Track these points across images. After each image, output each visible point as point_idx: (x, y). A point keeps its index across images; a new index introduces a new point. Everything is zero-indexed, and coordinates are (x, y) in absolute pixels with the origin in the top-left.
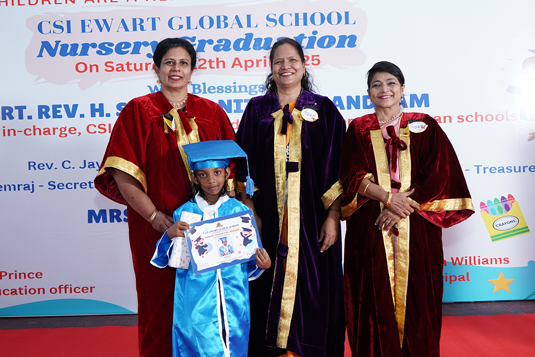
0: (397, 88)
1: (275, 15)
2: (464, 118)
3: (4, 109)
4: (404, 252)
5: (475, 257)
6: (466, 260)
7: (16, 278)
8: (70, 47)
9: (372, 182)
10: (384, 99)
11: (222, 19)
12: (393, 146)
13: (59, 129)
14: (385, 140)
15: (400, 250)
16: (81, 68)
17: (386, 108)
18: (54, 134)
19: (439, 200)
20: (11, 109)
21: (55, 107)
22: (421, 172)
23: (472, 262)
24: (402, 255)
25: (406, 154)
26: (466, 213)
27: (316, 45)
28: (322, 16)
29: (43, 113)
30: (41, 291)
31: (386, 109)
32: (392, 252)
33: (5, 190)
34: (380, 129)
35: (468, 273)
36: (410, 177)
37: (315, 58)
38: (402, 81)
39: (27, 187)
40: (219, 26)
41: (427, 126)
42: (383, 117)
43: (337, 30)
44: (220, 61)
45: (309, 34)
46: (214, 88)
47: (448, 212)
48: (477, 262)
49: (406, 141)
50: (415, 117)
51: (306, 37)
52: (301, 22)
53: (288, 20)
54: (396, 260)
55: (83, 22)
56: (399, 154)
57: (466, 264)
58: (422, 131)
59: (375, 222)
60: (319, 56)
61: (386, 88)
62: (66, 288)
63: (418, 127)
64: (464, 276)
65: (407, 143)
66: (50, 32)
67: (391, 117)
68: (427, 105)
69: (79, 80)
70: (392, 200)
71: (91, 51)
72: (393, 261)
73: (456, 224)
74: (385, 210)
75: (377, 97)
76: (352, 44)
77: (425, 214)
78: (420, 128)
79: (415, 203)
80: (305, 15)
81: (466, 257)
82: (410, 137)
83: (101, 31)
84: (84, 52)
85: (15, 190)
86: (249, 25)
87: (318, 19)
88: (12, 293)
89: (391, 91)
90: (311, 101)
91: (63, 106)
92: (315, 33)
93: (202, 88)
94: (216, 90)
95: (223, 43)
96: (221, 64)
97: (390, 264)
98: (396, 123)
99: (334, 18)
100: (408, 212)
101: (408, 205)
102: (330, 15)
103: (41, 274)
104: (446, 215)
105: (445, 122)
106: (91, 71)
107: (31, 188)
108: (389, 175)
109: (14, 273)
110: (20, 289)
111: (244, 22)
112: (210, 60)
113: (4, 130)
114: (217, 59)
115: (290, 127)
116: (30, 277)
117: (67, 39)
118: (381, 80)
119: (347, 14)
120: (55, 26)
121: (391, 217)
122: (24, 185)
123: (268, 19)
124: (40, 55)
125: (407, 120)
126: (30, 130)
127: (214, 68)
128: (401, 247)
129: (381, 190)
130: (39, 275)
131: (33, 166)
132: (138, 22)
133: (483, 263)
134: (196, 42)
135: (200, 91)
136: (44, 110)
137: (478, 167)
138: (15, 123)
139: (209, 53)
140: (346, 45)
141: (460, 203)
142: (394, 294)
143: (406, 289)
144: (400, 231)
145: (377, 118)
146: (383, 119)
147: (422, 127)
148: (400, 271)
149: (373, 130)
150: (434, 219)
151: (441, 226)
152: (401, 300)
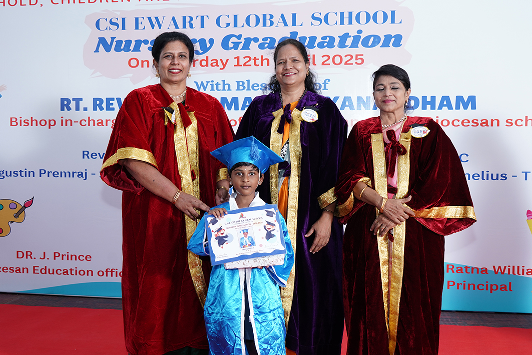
0: (401, 92)
1: (320, 14)
2: (513, 122)
3: (62, 100)
4: (399, 258)
5: (518, 267)
6: (509, 269)
7: (68, 259)
8: (124, 43)
9: (369, 186)
11: (268, 17)
12: (393, 150)
13: (111, 121)
14: (385, 144)
15: (394, 256)
16: (134, 63)
17: (389, 112)
18: (107, 125)
19: (438, 207)
20: (68, 101)
21: (108, 100)
22: (420, 177)
23: (516, 272)
24: (396, 261)
25: (406, 158)
26: (467, 222)
27: (360, 44)
28: (368, 15)
29: (98, 105)
30: (90, 272)
32: (387, 258)
33: (61, 176)
34: (382, 133)
35: (510, 283)
36: (408, 182)
37: (359, 57)
38: (407, 85)
39: (80, 175)
40: (264, 25)
41: (429, 131)
42: (387, 121)
43: (382, 29)
44: (265, 59)
45: (353, 33)
46: (258, 85)
47: (449, 219)
48: (521, 272)
49: (406, 145)
50: (419, 122)
51: (350, 36)
52: (346, 21)
53: (333, 19)
54: (390, 266)
55: (137, 19)
56: (399, 159)
57: (509, 273)
58: (423, 136)
59: (370, 228)
60: (363, 55)
61: (389, 92)
62: (112, 271)
63: (420, 132)
64: (506, 286)
65: (408, 148)
66: (107, 29)
67: (394, 121)
68: (474, 107)
69: (131, 75)
70: (385, 206)
71: (143, 47)
72: (387, 266)
73: (457, 231)
74: (380, 216)
75: (380, 101)
76: (397, 43)
77: (422, 221)
78: (422, 133)
79: (409, 210)
80: (350, 14)
81: (509, 266)
82: (411, 142)
83: (153, 28)
84: (137, 48)
85: (70, 177)
86: (294, 24)
87: (363, 18)
88: (63, 273)
89: (394, 95)
90: (312, 101)
91: (115, 99)
92: (360, 32)
93: (246, 85)
95: (268, 41)
96: (265, 62)
97: (384, 269)
99: (380, 17)
102: (375, 15)
103: (91, 257)
104: (447, 222)
105: (492, 125)
106: (142, 66)
107: (84, 175)
108: (386, 179)
109: (67, 254)
111: (289, 21)
112: (255, 58)
113: (62, 120)
114: (262, 56)
116: (81, 259)
118: (385, 83)
119: (393, 13)
120: (111, 23)
121: (385, 223)
122: (78, 173)
123: (313, 17)
124: (97, 51)
125: (410, 124)
126: (85, 121)
127: (258, 65)
128: (396, 253)
129: (377, 194)
130: (88, 258)
131: (87, 155)
132: (188, 19)
133: (527, 273)
134: (242, 40)
135: (244, 88)
136: (98, 102)
137: (526, 173)
138: (72, 114)
139: (254, 50)
140: (391, 44)
141: (461, 211)
142: (386, 299)
143: (400, 295)
144: (395, 236)
145: (380, 121)
146: (386, 123)
147: (425, 132)
148: (395, 277)
149: (374, 133)
150: (433, 226)
151: (441, 234)
152: (395, 307)
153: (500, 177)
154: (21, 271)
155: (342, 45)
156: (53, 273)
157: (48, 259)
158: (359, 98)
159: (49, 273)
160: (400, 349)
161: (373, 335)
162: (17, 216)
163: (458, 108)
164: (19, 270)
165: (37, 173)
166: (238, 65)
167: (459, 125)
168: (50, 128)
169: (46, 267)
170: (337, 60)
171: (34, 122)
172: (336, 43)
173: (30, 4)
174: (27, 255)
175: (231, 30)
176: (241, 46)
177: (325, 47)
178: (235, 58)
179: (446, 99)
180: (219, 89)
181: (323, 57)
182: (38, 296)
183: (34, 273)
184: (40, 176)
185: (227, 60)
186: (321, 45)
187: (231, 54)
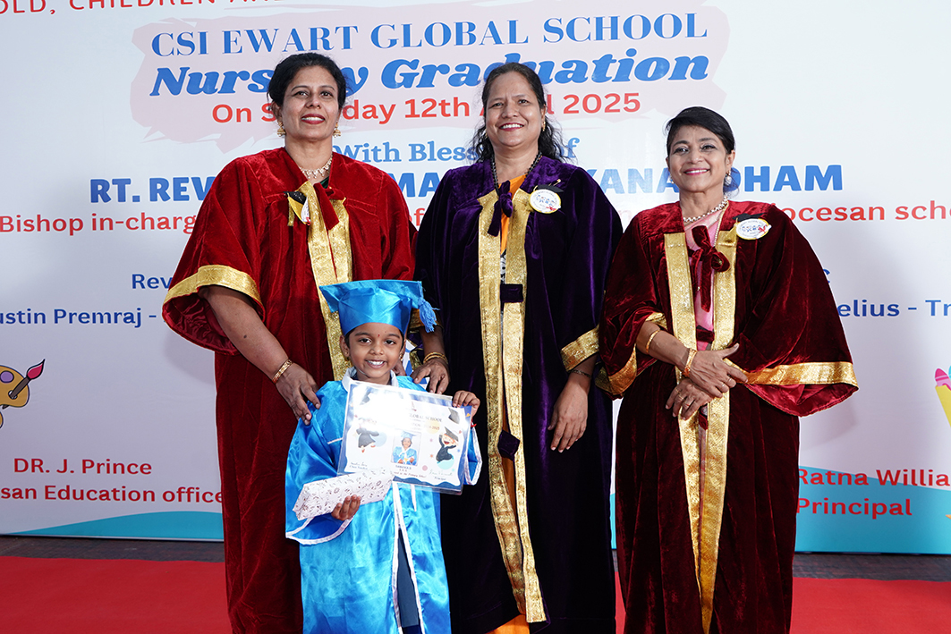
0: (718, 156)
1: (560, 21)
2: (909, 211)
3: (94, 183)
4: (718, 459)
5: (922, 471)
6: (905, 476)
7: (108, 472)
8: (204, 78)
9: (662, 329)
10: (692, 174)
11: (465, 28)
12: (705, 263)
13: (183, 219)
14: (690, 252)
15: (710, 456)
16: (223, 114)
17: (696, 192)
18: (175, 227)
19: (787, 364)
20: (105, 184)
21: (177, 181)
22: (754, 312)
23: (918, 481)
24: (713, 463)
25: (728, 277)
26: (841, 391)
27: (632, 75)
28: (645, 21)
29: (158, 191)
30: (149, 495)
31: (696, 194)
32: (697, 459)
33: (94, 322)
34: (683, 231)
35: (908, 501)
36: (733, 320)
37: (630, 98)
38: (729, 144)
39: (129, 318)
40: (459, 42)
41: (770, 227)
42: (692, 209)
43: (672, 48)
44: (461, 104)
45: (620, 54)
46: (449, 152)
47: (808, 387)
48: (926, 480)
49: (729, 254)
50: (751, 211)
51: (615, 61)
52: (607, 33)
53: (582, 29)
54: (703, 473)
55: (227, 35)
56: (715, 279)
57: (905, 483)
58: (758, 237)
59: (666, 403)
60: (637, 94)
61: (697, 156)
62: (189, 492)
63: (753, 229)
64: (900, 506)
65: (731, 258)
66: (172, 53)
67: (706, 209)
68: (838, 186)
69: (217, 136)
70: (693, 363)
71: (240, 85)
72: (697, 474)
73: (823, 409)
74: (683, 383)
75: (681, 171)
76: (700, 73)
77: (760, 390)
78: (757, 231)
79: (738, 370)
80: (614, 20)
81: (905, 470)
82: (737, 247)
83: (256, 50)
84: (228, 87)
85: (109, 322)
86: (513, 40)
87: (637, 27)
88: (101, 497)
89: (706, 161)
90: (550, 175)
91: (190, 180)
92: (632, 52)
93: (427, 151)
94: (453, 154)
95: (466, 72)
96: (461, 109)
97: (691, 480)
98: (712, 222)
99: (668, 26)
100: (724, 385)
101: (723, 374)
102: (659, 21)
103: (150, 468)
104: (804, 393)
105: (871, 218)
106: (239, 120)
107: (136, 319)
108: (693, 316)
109: (106, 463)
110: (115, 491)
111: (504, 34)
112: (443, 101)
113: (94, 220)
114: (456, 99)
115: (506, 223)
116: (132, 471)
117: (200, 64)
118: (690, 140)
119: (691, 17)
120: (181, 42)
121: (693, 394)
122: (125, 314)
123: (548, 28)
124: (155, 93)
125: (734, 214)
126: (137, 220)
127: (449, 115)
128: (712, 448)
129: (677, 344)
130: (145, 469)
131: (140, 282)
132: (320, 34)
133: (938, 483)
134: (420, 70)
135: (424, 156)
136: (159, 186)
137: (933, 303)
138: (111, 209)
139: (442, 88)
140: (688, 74)
141: (830, 371)
142: (696, 534)
143: (719, 527)
144: (711, 420)
145: (680, 211)
146: (691, 214)
147: (761, 230)
148: (710, 493)
149: (670, 233)
150: (780, 399)
151: (793, 413)
152: (709, 546)
153: (886, 311)
154: (24, 495)
155: (600, 76)
156: (82, 498)
157: (72, 472)
158: (632, 172)
159: (75, 497)
160: (718, 624)
161: (674, 598)
162: (13, 395)
163: (809, 187)
164: (20, 492)
165: (50, 317)
166: (413, 115)
167: (812, 219)
168: (72, 234)
169: (68, 487)
170: (592, 104)
171: (43, 224)
172: (590, 73)
173: (32, 10)
174: (33, 466)
175: (399, 52)
176: (417, 80)
177: (569, 80)
178: (407, 103)
179: (788, 171)
180: (379, 159)
181: (566, 98)
182: (54, 540)
183: (47, 497)
184: (56, 322)
185: (393, 106)
186: (562, 78)
187: (399, 96)
